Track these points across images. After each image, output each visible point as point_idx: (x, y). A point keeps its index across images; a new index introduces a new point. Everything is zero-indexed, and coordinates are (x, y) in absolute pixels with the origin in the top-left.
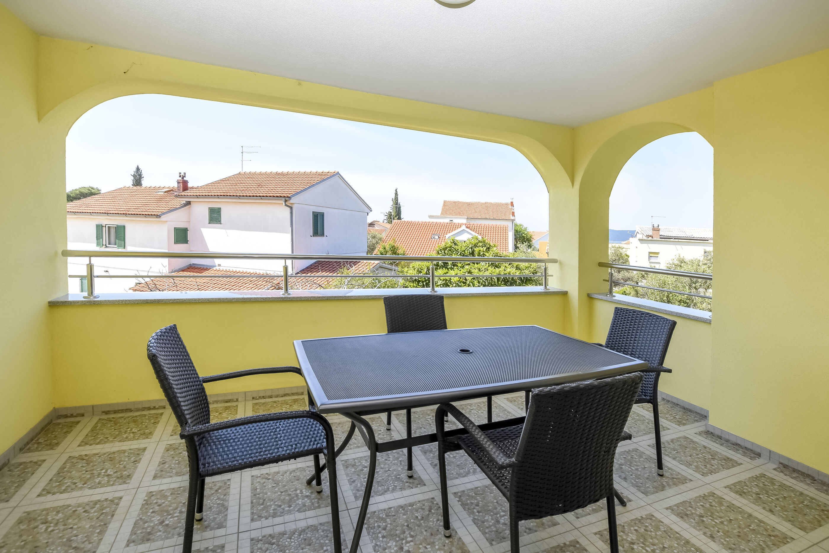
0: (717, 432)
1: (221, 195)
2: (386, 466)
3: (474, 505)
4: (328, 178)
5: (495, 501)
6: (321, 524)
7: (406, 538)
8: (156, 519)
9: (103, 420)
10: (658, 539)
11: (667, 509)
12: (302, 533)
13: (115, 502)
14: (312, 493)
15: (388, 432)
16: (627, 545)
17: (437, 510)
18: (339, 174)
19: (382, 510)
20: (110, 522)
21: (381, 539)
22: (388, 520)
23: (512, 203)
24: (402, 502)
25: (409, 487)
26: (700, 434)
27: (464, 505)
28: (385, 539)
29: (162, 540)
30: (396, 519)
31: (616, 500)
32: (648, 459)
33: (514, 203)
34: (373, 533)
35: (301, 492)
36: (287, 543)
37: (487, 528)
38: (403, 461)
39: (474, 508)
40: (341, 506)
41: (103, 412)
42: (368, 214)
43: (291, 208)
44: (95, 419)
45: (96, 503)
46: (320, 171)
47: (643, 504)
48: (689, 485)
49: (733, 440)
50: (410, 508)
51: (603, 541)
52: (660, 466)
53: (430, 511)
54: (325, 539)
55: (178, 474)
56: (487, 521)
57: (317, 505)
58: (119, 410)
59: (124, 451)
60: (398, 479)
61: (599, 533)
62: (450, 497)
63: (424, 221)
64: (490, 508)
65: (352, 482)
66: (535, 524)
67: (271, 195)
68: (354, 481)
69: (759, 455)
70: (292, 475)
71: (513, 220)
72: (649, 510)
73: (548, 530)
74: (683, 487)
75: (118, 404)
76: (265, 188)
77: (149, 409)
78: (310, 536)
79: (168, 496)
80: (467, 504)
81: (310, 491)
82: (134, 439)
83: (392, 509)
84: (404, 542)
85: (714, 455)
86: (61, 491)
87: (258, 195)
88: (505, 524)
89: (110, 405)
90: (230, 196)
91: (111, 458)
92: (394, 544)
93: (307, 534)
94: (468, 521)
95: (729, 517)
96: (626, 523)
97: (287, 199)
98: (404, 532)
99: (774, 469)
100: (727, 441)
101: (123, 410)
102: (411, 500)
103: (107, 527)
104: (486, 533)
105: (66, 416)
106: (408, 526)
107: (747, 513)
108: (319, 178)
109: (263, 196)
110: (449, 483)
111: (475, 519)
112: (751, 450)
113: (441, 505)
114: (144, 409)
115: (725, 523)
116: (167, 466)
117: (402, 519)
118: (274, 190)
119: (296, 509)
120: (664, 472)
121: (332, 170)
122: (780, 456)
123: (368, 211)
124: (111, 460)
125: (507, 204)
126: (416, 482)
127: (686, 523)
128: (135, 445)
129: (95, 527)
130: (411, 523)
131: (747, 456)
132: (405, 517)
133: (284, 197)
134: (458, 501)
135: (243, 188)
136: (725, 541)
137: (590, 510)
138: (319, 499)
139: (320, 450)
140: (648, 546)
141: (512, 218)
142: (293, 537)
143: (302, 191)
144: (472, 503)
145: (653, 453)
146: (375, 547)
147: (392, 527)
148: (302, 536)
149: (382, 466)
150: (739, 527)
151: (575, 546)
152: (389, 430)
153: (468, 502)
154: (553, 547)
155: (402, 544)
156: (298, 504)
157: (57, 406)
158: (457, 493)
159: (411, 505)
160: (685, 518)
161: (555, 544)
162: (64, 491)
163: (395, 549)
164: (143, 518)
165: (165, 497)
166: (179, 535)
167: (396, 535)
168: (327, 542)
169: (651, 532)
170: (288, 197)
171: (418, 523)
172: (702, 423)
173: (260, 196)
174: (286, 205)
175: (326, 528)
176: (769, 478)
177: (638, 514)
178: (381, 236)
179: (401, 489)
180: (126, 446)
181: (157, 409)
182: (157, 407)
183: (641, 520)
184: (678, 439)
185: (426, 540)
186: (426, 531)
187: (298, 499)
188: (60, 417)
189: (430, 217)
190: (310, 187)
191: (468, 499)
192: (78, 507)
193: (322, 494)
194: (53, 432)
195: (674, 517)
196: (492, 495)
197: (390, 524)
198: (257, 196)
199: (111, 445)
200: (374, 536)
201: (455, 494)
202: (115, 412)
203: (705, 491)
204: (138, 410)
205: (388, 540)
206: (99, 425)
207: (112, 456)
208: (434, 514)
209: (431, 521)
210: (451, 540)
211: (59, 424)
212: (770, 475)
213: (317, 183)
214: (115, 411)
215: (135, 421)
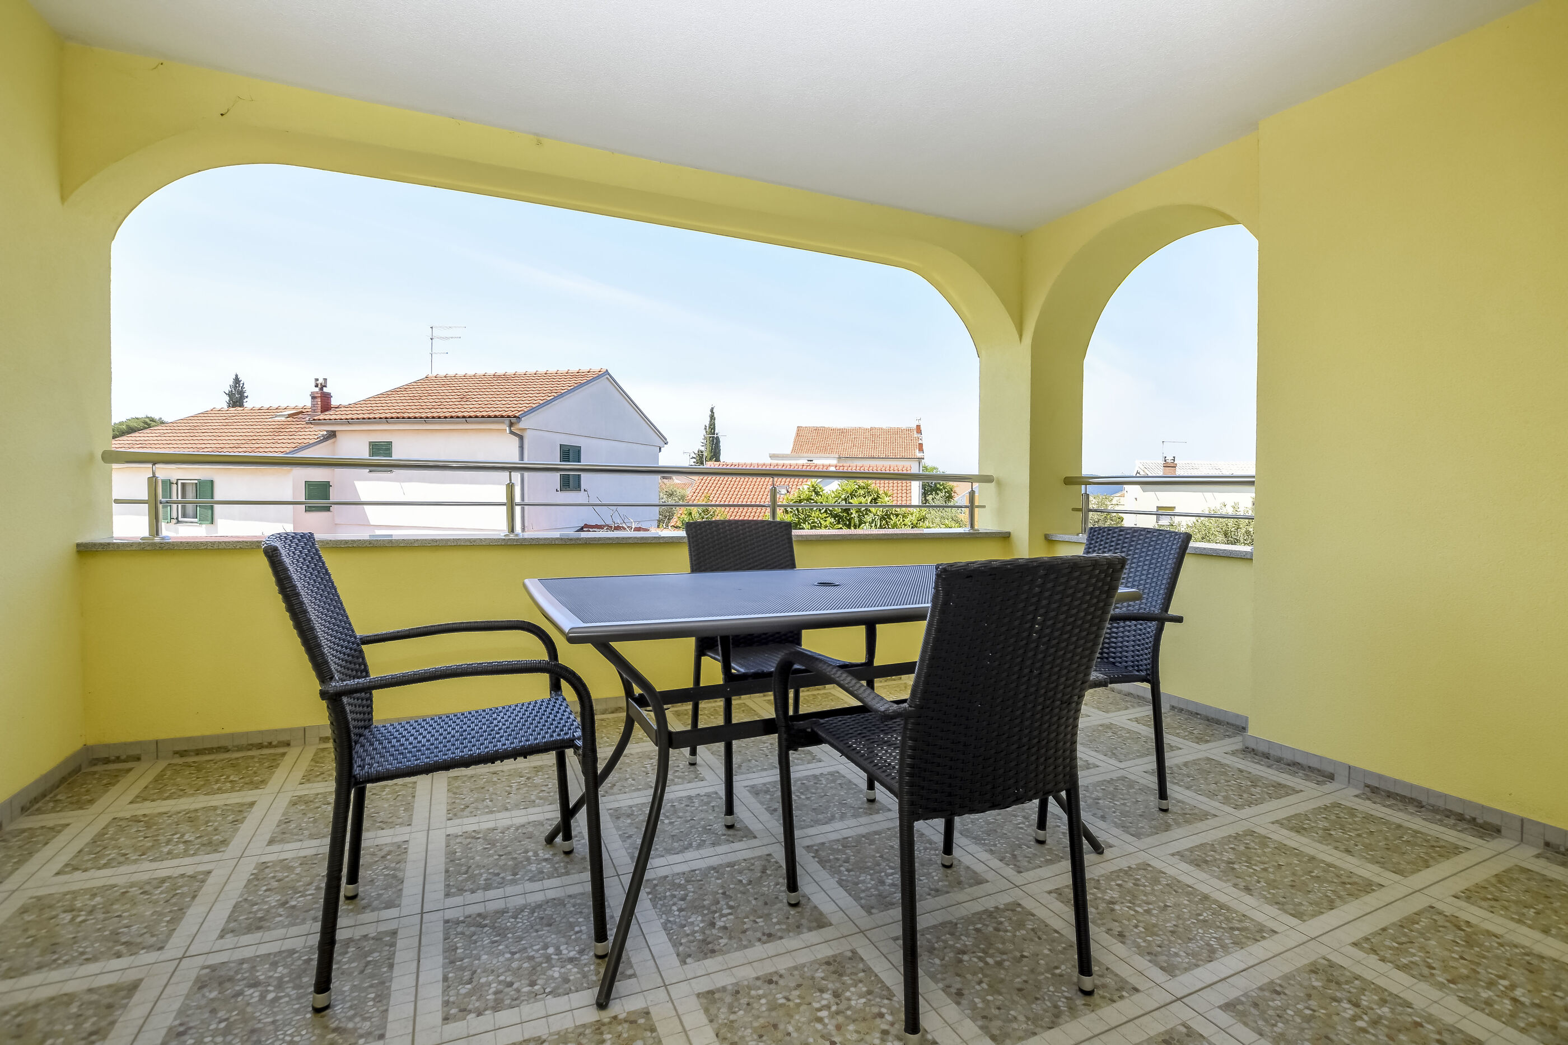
0: (1262, 748)
1: (392, 418)
2: (688, 814)
3: (840, 862)
4: (588, 382)
5: (878, 855)
6: (570, 896)
7: (721, 910)
8: (274, 899)
9: (175, 765)
10: (1155, 896)
11: (1173, 855)
12: (537, 910)
13: (200, 879)
14: (554, 855)
15: (692, 768)
16: (1102, 906)
17: (777, 870)
18: (609, 374)
19: (678, 874)
20: (189, 907)
21: (677, 913)
22: (689, 887)
23: (918, 427)
24: (715, 861)
25: (728, 840)
26: (1234, 753)
27: (822, 862)
28: (683, 913)
29: (284, 927)
30: (704, 885)
31: (1085, 841)
32: (1145, 789)
33: (922, 428)
34: (663, 905)
35: (536, 854)
36: (509, 924)
37: (863, 891)
38: (718, 806)
39: (841, 866)
40: (607, 871)
41: (176, 753)
42: (660, 449)
43: (521, 438)
44: (161, 765)
45: (163, 881)
46: (574, 369)
47: (1132, 849)
48: (1211, 822)
49: (1288, 756)
50: (728, 869)
51: (1062, 902)
52: (1163, 794)
53: (764, 871)
54: (578, 916)
55: (312, 837)
56: (863, 882)
57: (563, 871)
58: (205, 749)
59: (215, 808)
60: (707, 830)
61: (1058, 892)
62: (800, 852)
63: (761, 462)
64: (869, 864)
65: (625, 837)
66: (947, 883)
67: (484, 414)
68: (630, 837)
69: (1331, 777)
70: (520, 831)
71: (920, 459)
72: (1143, 857)
73: (969, 890)
74: (1200, 826)
75: (203, 738)
76: (474, 403)
77: (260, 746)
78: (550, 913)
79: (295, 868)
80: (830, 861)
81: (551, 853)
82: (232, 790)
83: (697, 872)
84: (717, 915)
85: (1255, 781)
86: (100, 866)
87: (460, 414)
88: (893, 885)
89: (189, 739)
90: (409, 418)
91: (191, 818)
92: (700, 918)
93: (545, 910)
94: (830, 883)
95: (1277, 862)
96: (1102, 876)
97: (513, 420)
98: (718, 903)
99: (1356, 796)
100: (1279, 760)
101: (213, 748)
102: (731, 858)
103: (184, 913)
104: (861, 898)
105: (107, 761)
106: (724, 893)
107: (1307, 855)
108: (573, 383)
109: (470, 417)
110: (797, 833)
111: (843, 880)
112: (1319, 771)
113: (783, 864)
114: (250, 747)
115: (1271, 870)
116: (293, 825)
117: (714, 884)
118: (490, 406)
119: (527, 878)
120: (1169, 804)
121: (596, 368)
122: (1366, 773)
123: (661, 443)
124: (191, 820)
125: (909, 430)
126: (740, 833)
127: (1205, 872)
128: (235, 798)
129: (161, 914)
130: (730, 889)
131: (1311, 781)
132: (719, 881)
133: (509, 417)
134: (813, 857)
135: (434, 404)
136: (1270, 893)
137: (1041, 861)
138: (567, 862)
139: (570, 743)
140: (1140, 906)
141: (919, 455)
142: (520, 916)
143: (540, 406)
144: (838, 859)
145: (1153, 781)
146: (666, 924)
147: (696, 896)
148: (536, 914)
149: (681, 814)
150: (1294, 874)
151: (1013, 910)
152: (693, 764)
153: (831, 857)
154: (978, 913)
155: (714, 918)
156: (531, 871)
157: (91, 742)
158: (812, 846)
159: (731, 865)
160: (1204, 866)
161: (981, 909)
162: (105, 866)
163: (701, 925)
164: (250, 898)
165: (290, 869)
166: (315, 919)
167: (704, 906)
168: (580, 920)
169: (1145, 886)
170: (515, 417)
171: (742, 889)
172: (1239, 738)
173: (464, 417)
174: (512, 433)
175: (579, 901)
176: (1346, 807)
177: (1123, 864)
178: (683, 492)
179: (714, 844)
180: (218, 800)
181: (275, 747)
182: (274, 743)
183: (1128, 872)
184: (1195, 762)
185: (756, 911)
186: (756, 899)
187: (530, 864)
188: (95, 762)
189: (772, 456)
190: (555, 398)
191: (831, 854)
192: (131, 887)
193: (572, 855)
194: (83, 785)
195: (1184, 866)
196: (874, 847)
197: (693, 892)
198: (458, 417)
199: (192, 799)
200: (664, 909)
201: (808, 848)
202: (198, 752)
203: (1239, 828)
204: (239, 749)
205: (690, 914)
206: (169, 773)
207: (193, 815)
208: (770, 875)
209: (765, 886)
210: (799, 909)
211: (95, 773)
212: (1349, 804)
213: (569, 392)
214: (197, 750)
215: (233, 766)
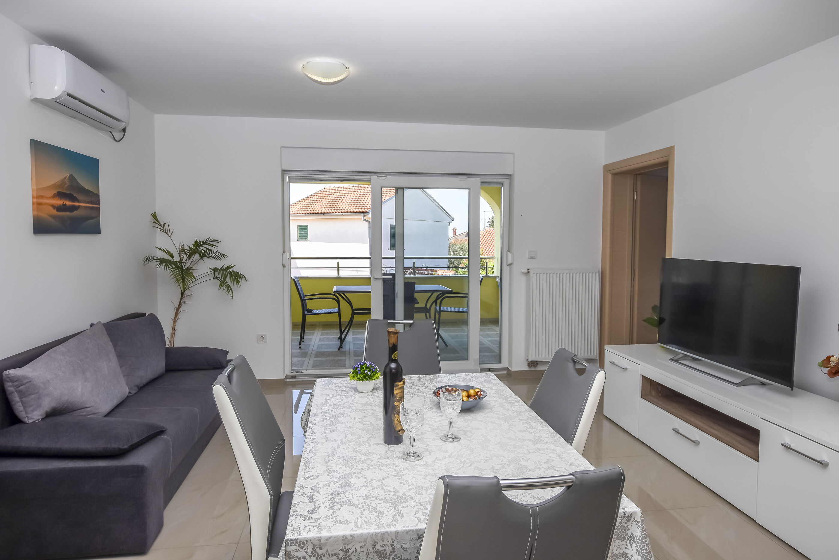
1: (308, 213)
42: (449, 225)
43: (370, 223)
67: (351, 210)
76: (347, 204)
90: (316, 213)
97: (365, 214)
109: (345, 212)
118: (354, 206)
123: (450, 219)
133: (363, 212)
135: (328, 205)
170: (366, 212)
173: (342, 212)
174: (365, 220)
190: (387, 200)
198: (339, 213)
